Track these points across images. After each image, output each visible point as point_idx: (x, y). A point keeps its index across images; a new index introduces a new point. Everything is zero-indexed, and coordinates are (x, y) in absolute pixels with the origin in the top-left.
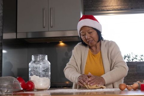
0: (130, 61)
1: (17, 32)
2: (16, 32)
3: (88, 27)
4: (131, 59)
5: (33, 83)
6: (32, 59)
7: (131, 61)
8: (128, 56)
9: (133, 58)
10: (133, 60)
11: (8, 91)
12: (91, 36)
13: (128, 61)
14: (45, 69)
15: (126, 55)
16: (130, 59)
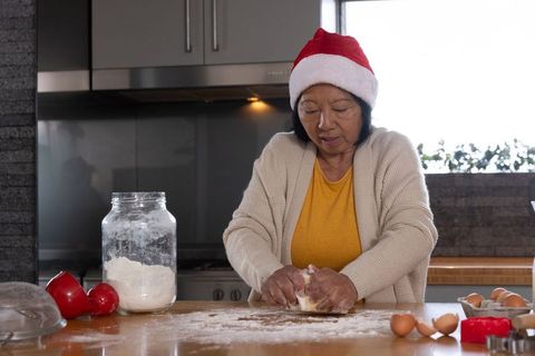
0: (508, 171)
1: (94, 67)
2: (90, 69)
3: (339, 88)
4: (510, 162)
5: (113, 289)
6: (114, 207)
7: (512, 169)
8: (498, 152)
9: (519, 161)
10: (517, 166)
11: (14, 338)
12: (339, 121)
13: (499, 171)
14: (161, 236)
15: (492, 150)
16: (507, 162)
